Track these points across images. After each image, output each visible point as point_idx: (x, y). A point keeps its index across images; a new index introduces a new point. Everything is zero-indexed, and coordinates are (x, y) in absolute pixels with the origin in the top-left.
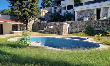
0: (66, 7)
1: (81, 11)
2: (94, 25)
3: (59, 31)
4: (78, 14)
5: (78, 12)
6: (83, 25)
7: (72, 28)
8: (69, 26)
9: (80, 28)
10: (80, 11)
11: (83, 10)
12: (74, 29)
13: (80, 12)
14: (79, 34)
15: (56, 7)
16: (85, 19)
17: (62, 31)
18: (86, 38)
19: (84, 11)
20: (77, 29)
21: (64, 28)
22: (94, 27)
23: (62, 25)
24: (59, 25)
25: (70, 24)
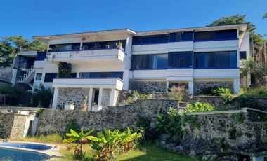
0: (41, 74)
1: (67, 89)
2: (81, 119)
3: (3, 130)
4: (60, 94)
5: (60, 90)
6: (63, 118)
7: (40, 124)
8: (32, 118)
9: (56, 123)
10: (64, 88)
11: (70, 88)
12: (45, 125)
13: (64, 92)
14: (49, 137)
15: (23, 69)
16: (66, 107)
17: (10, 128)
18: (53, 146)
19: (71, 90)
20: (50, 126)
21: (16, 122)
22: (82, 125)
23: (12, 116)
24: (5, 115)
25: (38, 115)
